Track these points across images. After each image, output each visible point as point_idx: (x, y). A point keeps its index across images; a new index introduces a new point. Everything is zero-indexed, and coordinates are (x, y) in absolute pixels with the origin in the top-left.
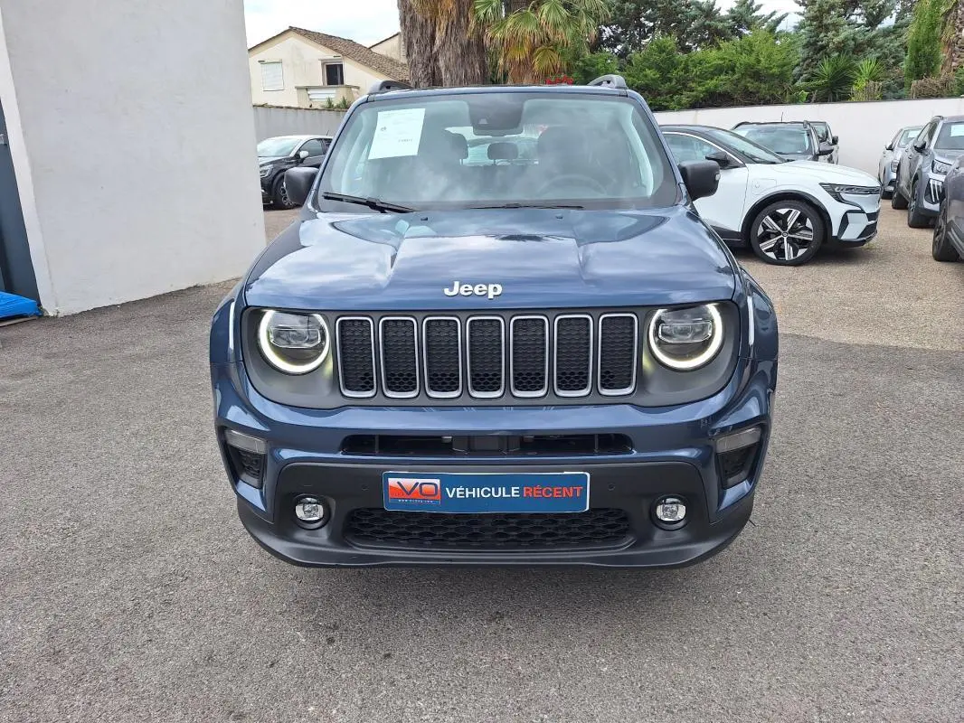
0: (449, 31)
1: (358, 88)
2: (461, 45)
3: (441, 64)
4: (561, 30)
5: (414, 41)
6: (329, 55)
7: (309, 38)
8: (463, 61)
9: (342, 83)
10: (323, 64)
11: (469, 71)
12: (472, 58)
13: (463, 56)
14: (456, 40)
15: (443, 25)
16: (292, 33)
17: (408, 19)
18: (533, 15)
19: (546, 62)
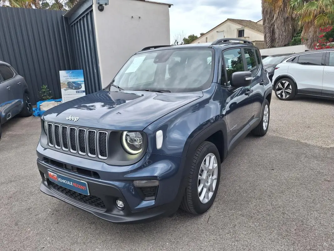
0: (279, 14)
1: (249, 37)
2: (284, 18)
3: (276, 26)
4: (329, 7)
5: (266, 19)
6: (239, 27)
7: (234, 22)
8: (285, 24)
9: (243, 36)
10: (237, 30)
11: (287, 28)
12: (289, 23)
13: (285, 22)
14: (282, 17)
15: (277, 12)
16: (228, 21)
17: (265, 11)
18: (316, 2)
19: (321, 21)
